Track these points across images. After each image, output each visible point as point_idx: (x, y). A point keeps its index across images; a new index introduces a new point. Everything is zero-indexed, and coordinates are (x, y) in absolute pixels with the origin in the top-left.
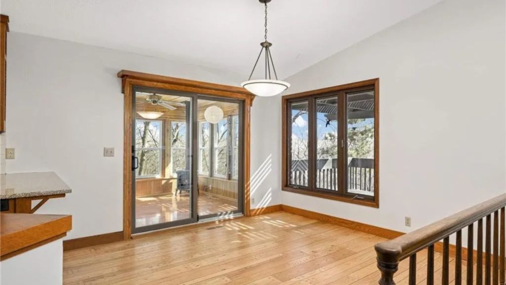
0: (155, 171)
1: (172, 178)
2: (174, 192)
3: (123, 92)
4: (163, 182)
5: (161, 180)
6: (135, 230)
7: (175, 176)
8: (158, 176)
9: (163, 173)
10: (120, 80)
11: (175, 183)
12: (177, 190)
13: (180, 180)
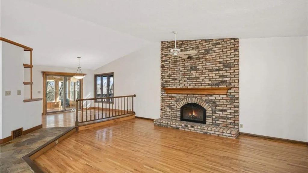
0: (52, 100)
1: (59, 102)
2: (60, 107)
3: (43, 76)
4: (56, 103)
5: (54, 103)
6: (47, 113)
7: (61, 101)
8: (54, 101)
9: (56, 100)
10: (42, 73)
11: (60, 104)
12: (61, 106)
13: (62, 102)
